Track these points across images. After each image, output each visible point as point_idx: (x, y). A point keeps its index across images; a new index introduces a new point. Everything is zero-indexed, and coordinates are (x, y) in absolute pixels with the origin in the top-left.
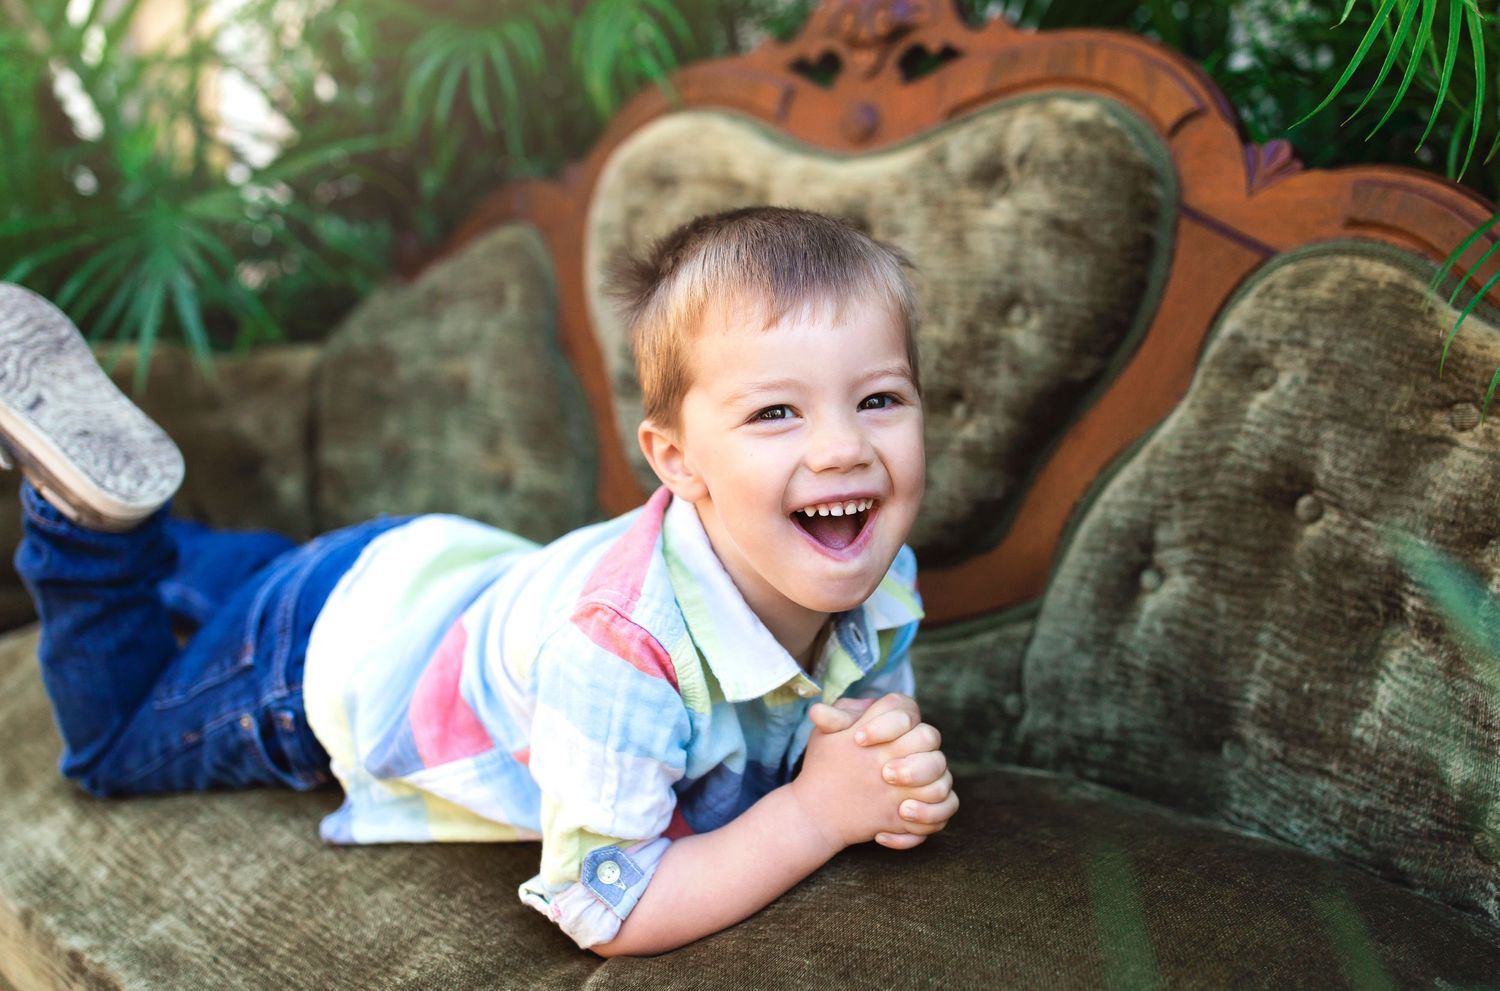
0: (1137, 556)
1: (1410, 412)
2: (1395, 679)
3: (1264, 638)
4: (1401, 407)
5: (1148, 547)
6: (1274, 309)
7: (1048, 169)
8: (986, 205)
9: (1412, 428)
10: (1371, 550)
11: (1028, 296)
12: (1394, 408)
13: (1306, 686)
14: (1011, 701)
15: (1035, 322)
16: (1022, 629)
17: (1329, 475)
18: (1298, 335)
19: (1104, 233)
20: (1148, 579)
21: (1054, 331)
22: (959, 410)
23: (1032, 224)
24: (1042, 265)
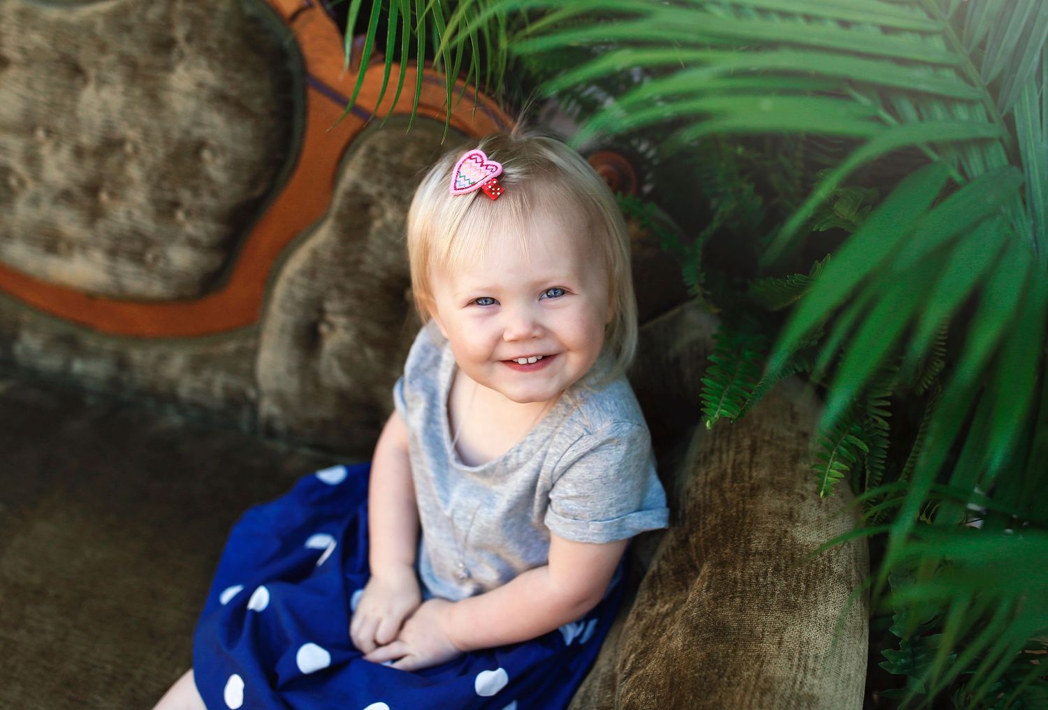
0: (314, 316)
5: (321, 311)
7: (207, 52)
8: (169, 68)
11: (213, 142)
14: (252, 394)
15: (220, 161)
16: (251, 343)
19: (257, 104)
20: (324, 328)
21: (235, 166)
22: (180, 215)
23: (205, 93)
24: (217, 125)
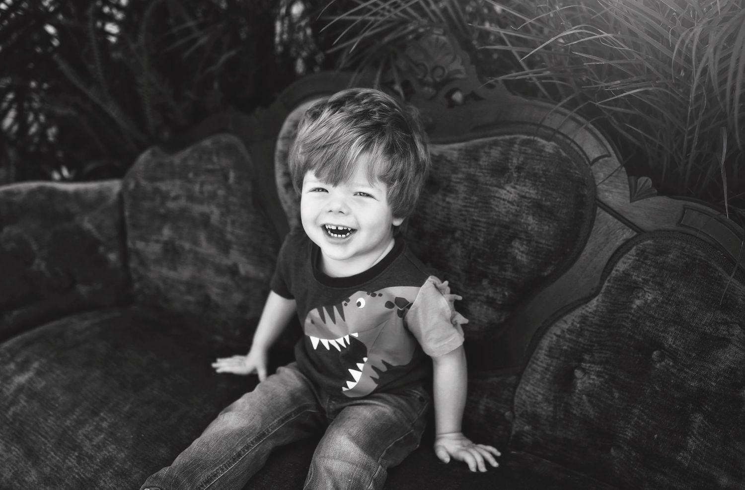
0: (574, 364)
1: (710, 325)
2: (697, 439)
3: (636, 411)
4: (706, 322)
5: (579, 360)
6: (646, 264)
8: (501, 187)
9: (711, 332)
10: (689, 382)
11: (523, 235)
12: (703, 323)
13: (656, 436)
14: (508, 414)
15: (525, 247)
16: (512, 379)
17: (670, 346)
18: (658, 279)
19: (563, 213)
20: (578, 373)
22: (485, 283)
23: (525, 203)
24: (532, 224)
